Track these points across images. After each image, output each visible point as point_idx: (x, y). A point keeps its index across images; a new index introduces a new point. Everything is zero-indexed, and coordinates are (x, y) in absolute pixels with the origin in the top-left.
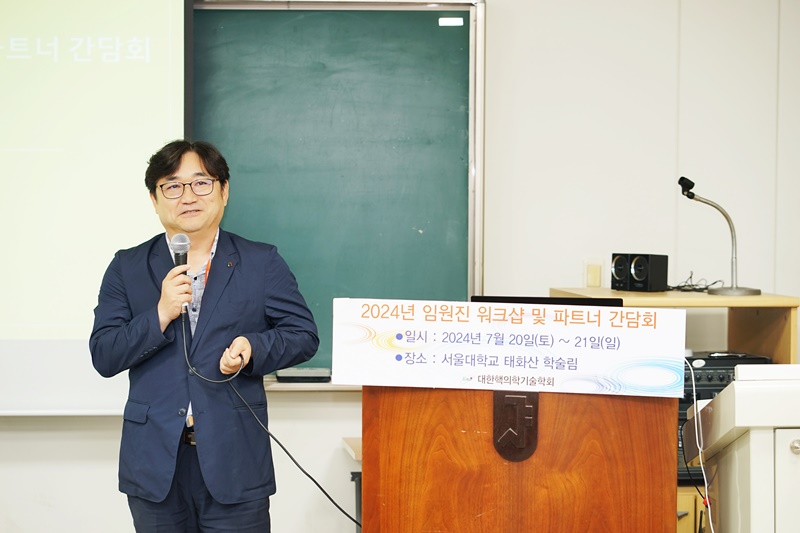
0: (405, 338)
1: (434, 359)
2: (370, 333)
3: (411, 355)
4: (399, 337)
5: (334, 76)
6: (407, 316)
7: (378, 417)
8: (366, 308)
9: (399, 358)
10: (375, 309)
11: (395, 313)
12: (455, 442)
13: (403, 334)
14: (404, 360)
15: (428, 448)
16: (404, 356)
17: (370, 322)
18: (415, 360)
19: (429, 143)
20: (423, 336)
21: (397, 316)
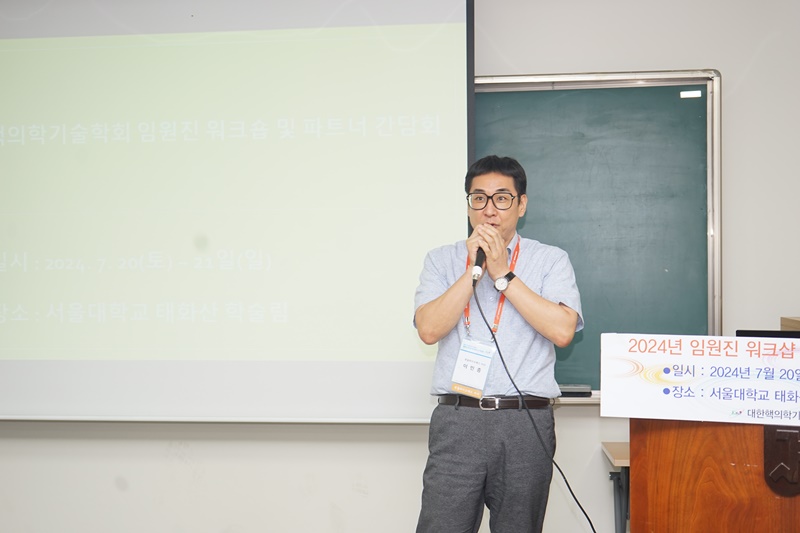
0: (672, 372)
1: (702, 393)
2: (638, 367)
3: (679, 389)
4: (667, 371)
5: (592, 143)
6: (674, 351)
7: (645, 447)
8: (633, 342)
9: (667, 391)
10: (643, 345)
11: (662, 348)
12: (724, 474)
13: (671, 368)
14: (671, 394)
15: (696, 479)
16: (672, 389)
17: (638, 356)
18: (683, 394)
19: (673, 196)
20: (691, 370)
21: (664, 350)
